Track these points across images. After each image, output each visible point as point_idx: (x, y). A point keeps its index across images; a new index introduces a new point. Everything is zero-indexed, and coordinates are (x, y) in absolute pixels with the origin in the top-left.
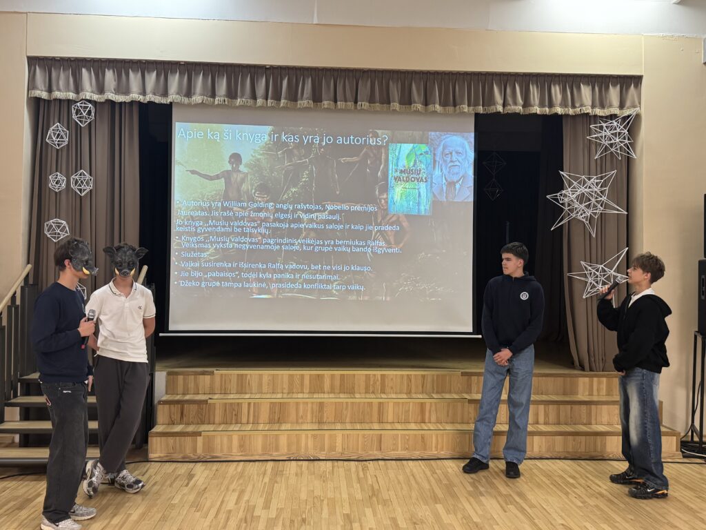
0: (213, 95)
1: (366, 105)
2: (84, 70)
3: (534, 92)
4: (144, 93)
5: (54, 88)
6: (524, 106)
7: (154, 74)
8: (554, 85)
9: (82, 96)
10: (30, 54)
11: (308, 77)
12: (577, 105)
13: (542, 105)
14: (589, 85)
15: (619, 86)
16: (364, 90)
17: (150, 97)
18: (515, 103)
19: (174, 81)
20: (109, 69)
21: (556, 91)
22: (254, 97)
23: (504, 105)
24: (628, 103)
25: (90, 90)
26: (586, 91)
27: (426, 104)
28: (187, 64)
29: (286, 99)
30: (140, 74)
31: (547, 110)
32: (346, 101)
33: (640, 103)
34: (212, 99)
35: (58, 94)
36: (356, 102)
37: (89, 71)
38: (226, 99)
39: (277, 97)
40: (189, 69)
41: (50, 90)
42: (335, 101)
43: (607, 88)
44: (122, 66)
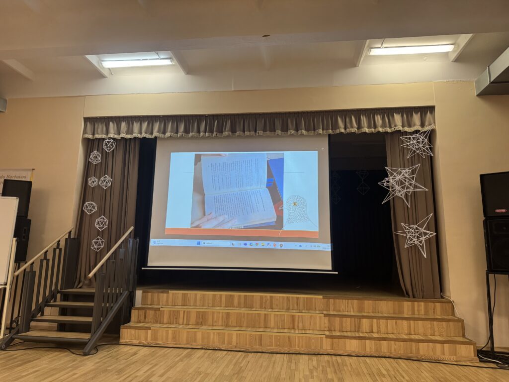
0: (177, 132)
1: (261, 133)
2: (111, 123)
3: (364, 120)
4: (140, 133)
5: (96, 133)
6: (358, 128)
7: (146, 123)
8: (377, 115)
9: (109, 136)
10: (85, 116)
11: (229, 120)
12: (393, 126)
13: (369, 127)
14: (399, 114)
15: (419, 113)
16: (260, 124)
17: (144, 135)
18: (352, 127)
19: (156, 126)
20: (123, 122)
21: (378, 119)
22: (199, 132)
23: (345, 128)
24: (427, 123)
25: (113, 133)
26: (398, 118)
27: (297, 130)
28: (164, 116)
29: (216, 131)
30: (139, 123)
31: (373, 130)
32: (250, 131)
33: (435, 123)
34: (176, 135)
35: (97, 136)
36: (256, 132)
37: (113, 123)
38: (183, 134)
39: (211, 131)
40: (165, 119)
41: (93, 134)
42: (244, 132)
43: (412, 115)
44: (130, 120)
